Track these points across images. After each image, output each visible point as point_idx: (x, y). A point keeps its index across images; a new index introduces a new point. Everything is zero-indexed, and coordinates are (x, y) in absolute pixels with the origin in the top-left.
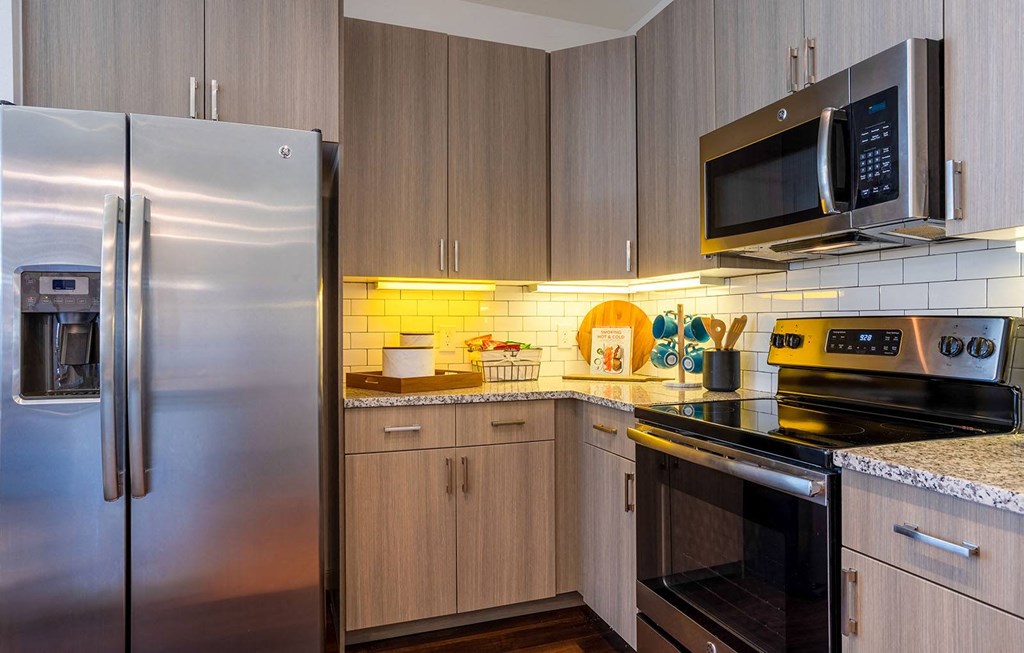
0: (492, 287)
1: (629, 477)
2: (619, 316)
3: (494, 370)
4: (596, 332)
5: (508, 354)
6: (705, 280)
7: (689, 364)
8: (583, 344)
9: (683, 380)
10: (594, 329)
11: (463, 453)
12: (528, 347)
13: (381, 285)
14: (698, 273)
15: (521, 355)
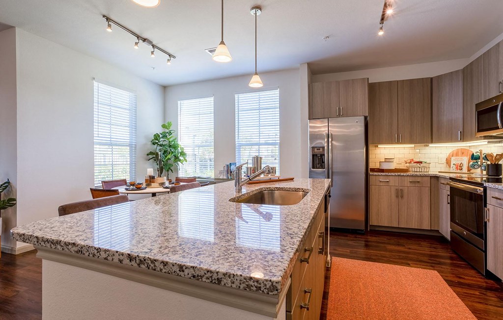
0: (413, 146)
1: (448, 195)
2: (463, 153)
3: (413, 169)
4: (453, 159)
5: (418, 164)
6: (489, 142)
7: (483, 168)
8: (448, 162)
9: (482, 173)
10: (452, 158)
11: (401, 188)
12: (426, 162)
13: (379, 146)
14: (487, 140)
15: (422, 165)
